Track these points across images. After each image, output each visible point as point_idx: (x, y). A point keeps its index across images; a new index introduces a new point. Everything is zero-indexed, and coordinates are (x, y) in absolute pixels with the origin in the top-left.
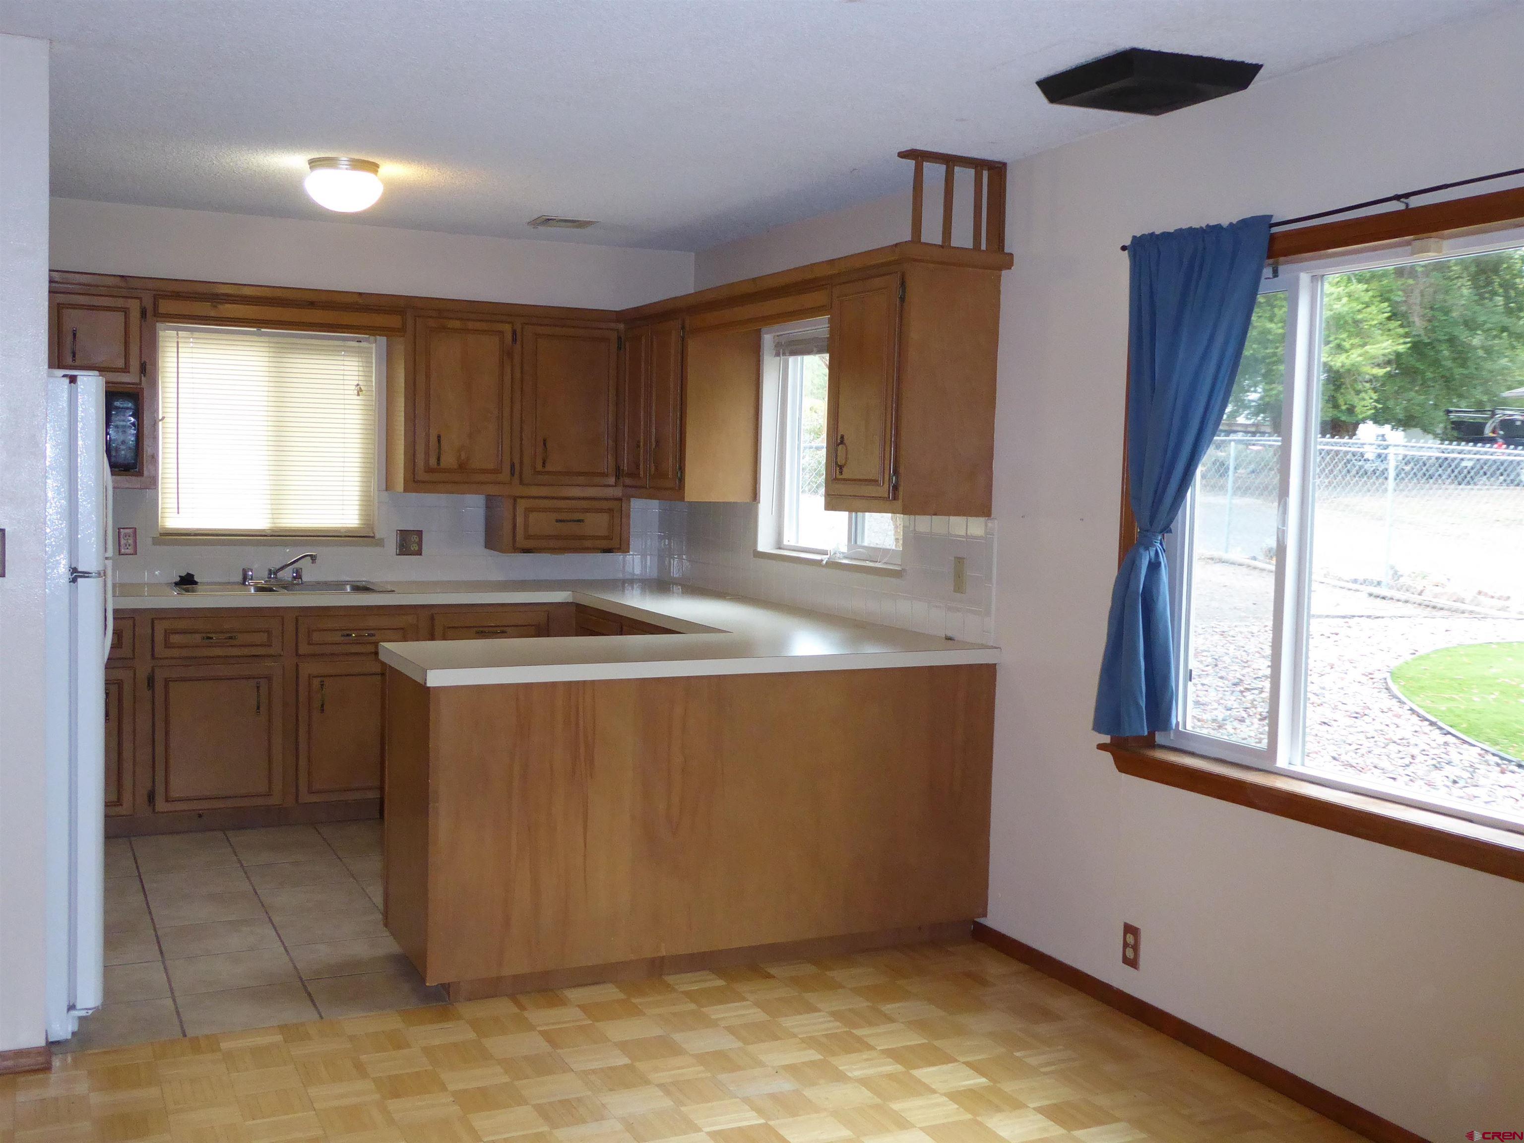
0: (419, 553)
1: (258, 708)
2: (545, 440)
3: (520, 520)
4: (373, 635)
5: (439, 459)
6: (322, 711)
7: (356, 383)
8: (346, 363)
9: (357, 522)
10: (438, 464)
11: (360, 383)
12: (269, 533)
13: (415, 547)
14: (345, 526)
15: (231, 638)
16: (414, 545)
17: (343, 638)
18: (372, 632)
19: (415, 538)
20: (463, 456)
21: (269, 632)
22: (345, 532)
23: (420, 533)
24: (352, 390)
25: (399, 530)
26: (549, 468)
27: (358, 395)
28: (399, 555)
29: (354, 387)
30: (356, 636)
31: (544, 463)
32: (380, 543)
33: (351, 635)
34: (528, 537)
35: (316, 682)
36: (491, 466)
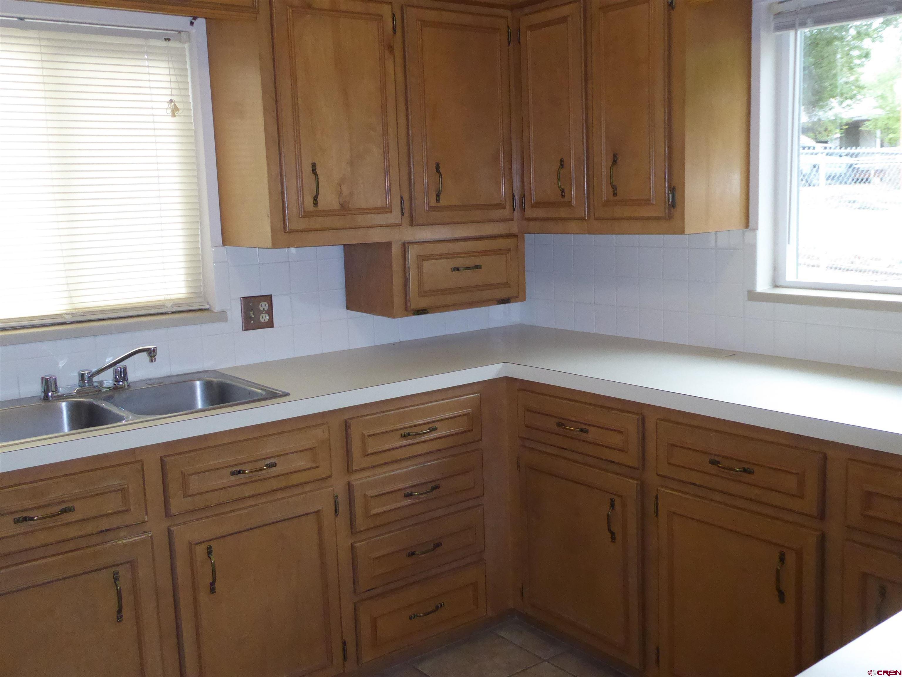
0: (270, 324)
1: (120, 611)
2: (437, 165)
3: (412, 274)
4: (274, 465)
5: (315, 199)
6: (212, 590)
7: (168, 98)
8: (152, 70)
9: (184, 290)
10: (316, 204)
11: (174, 98)
12: (68, 318)
13: (265, 318)
14: (168, 297)
15: (64, 511)
16: (264, 315)
17: (233, 478)
18: (272, 461)
19: (264, 306)
20: (345, 191)
21: (123, 491)
22: (174, 306)
23: (269, 298)
24: (165, 109)
25: (242, 297)
26: (443, 202)
27: (174, 115)
28: (244, 330)
29: (166, 105)
30: (250, 472)
31: (438, 196)
32: (222, 317)
33: (244, 472)
34: (422, 294)
35: (201, 550)
36: (379, 203)
